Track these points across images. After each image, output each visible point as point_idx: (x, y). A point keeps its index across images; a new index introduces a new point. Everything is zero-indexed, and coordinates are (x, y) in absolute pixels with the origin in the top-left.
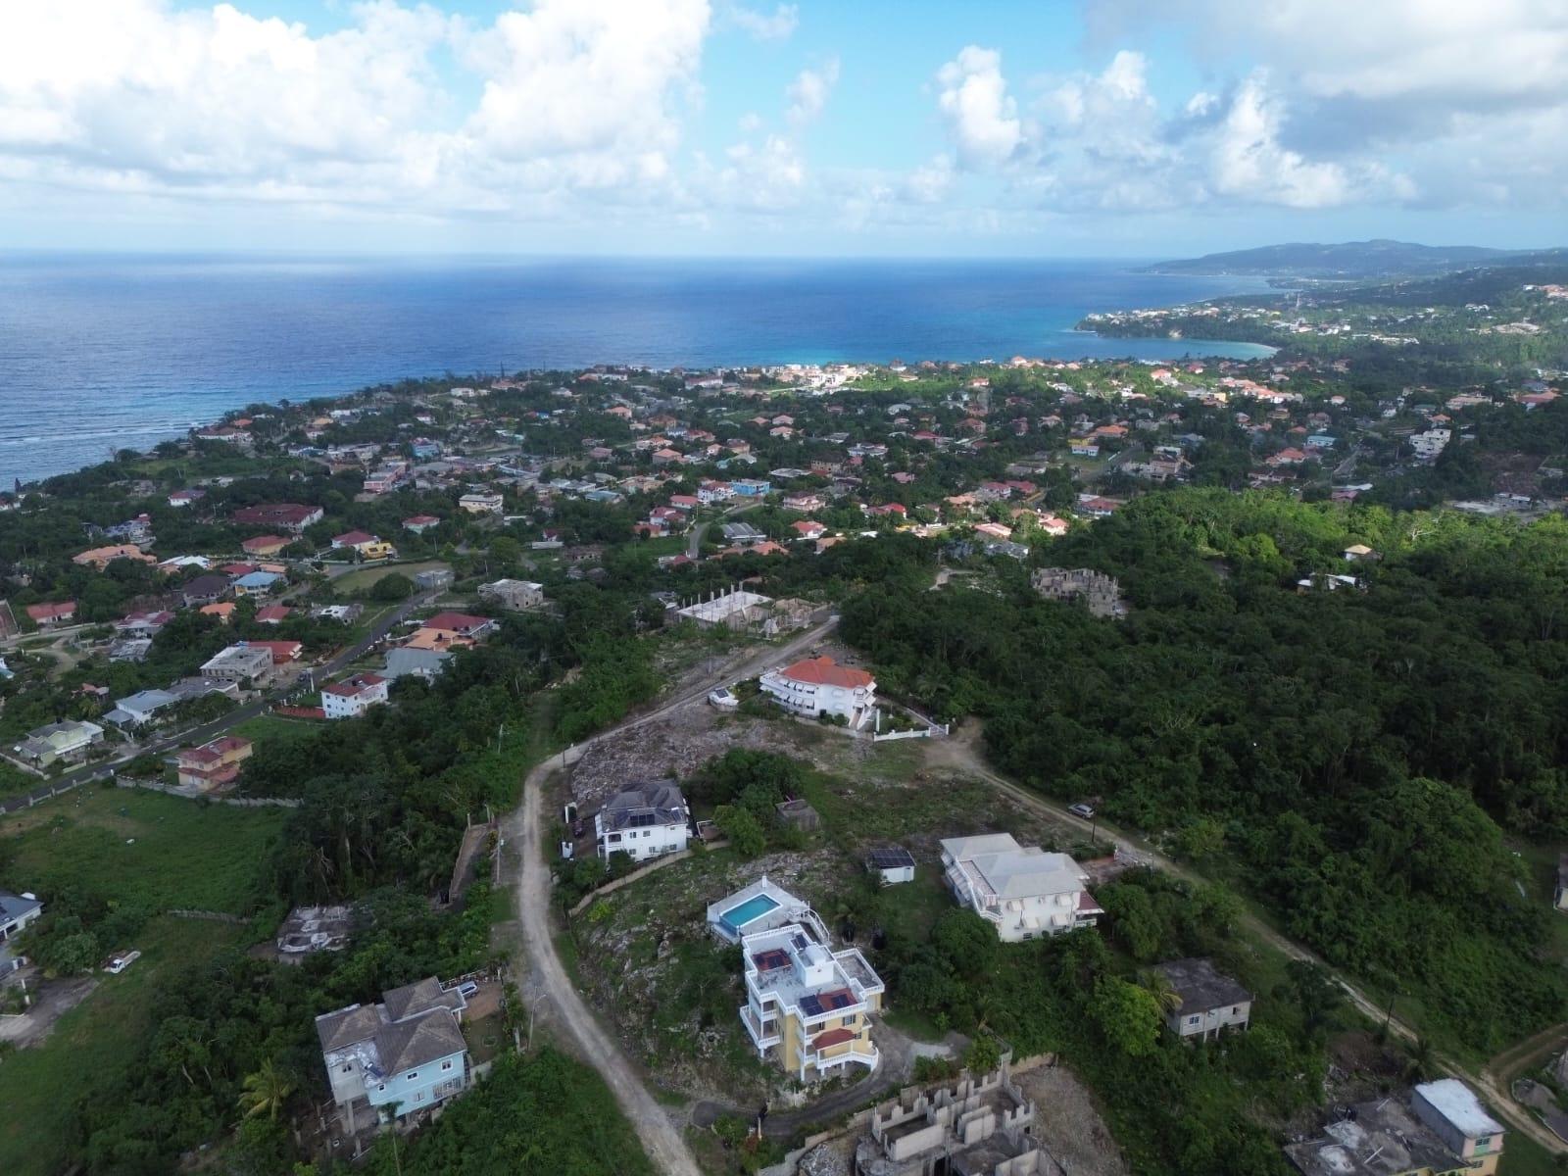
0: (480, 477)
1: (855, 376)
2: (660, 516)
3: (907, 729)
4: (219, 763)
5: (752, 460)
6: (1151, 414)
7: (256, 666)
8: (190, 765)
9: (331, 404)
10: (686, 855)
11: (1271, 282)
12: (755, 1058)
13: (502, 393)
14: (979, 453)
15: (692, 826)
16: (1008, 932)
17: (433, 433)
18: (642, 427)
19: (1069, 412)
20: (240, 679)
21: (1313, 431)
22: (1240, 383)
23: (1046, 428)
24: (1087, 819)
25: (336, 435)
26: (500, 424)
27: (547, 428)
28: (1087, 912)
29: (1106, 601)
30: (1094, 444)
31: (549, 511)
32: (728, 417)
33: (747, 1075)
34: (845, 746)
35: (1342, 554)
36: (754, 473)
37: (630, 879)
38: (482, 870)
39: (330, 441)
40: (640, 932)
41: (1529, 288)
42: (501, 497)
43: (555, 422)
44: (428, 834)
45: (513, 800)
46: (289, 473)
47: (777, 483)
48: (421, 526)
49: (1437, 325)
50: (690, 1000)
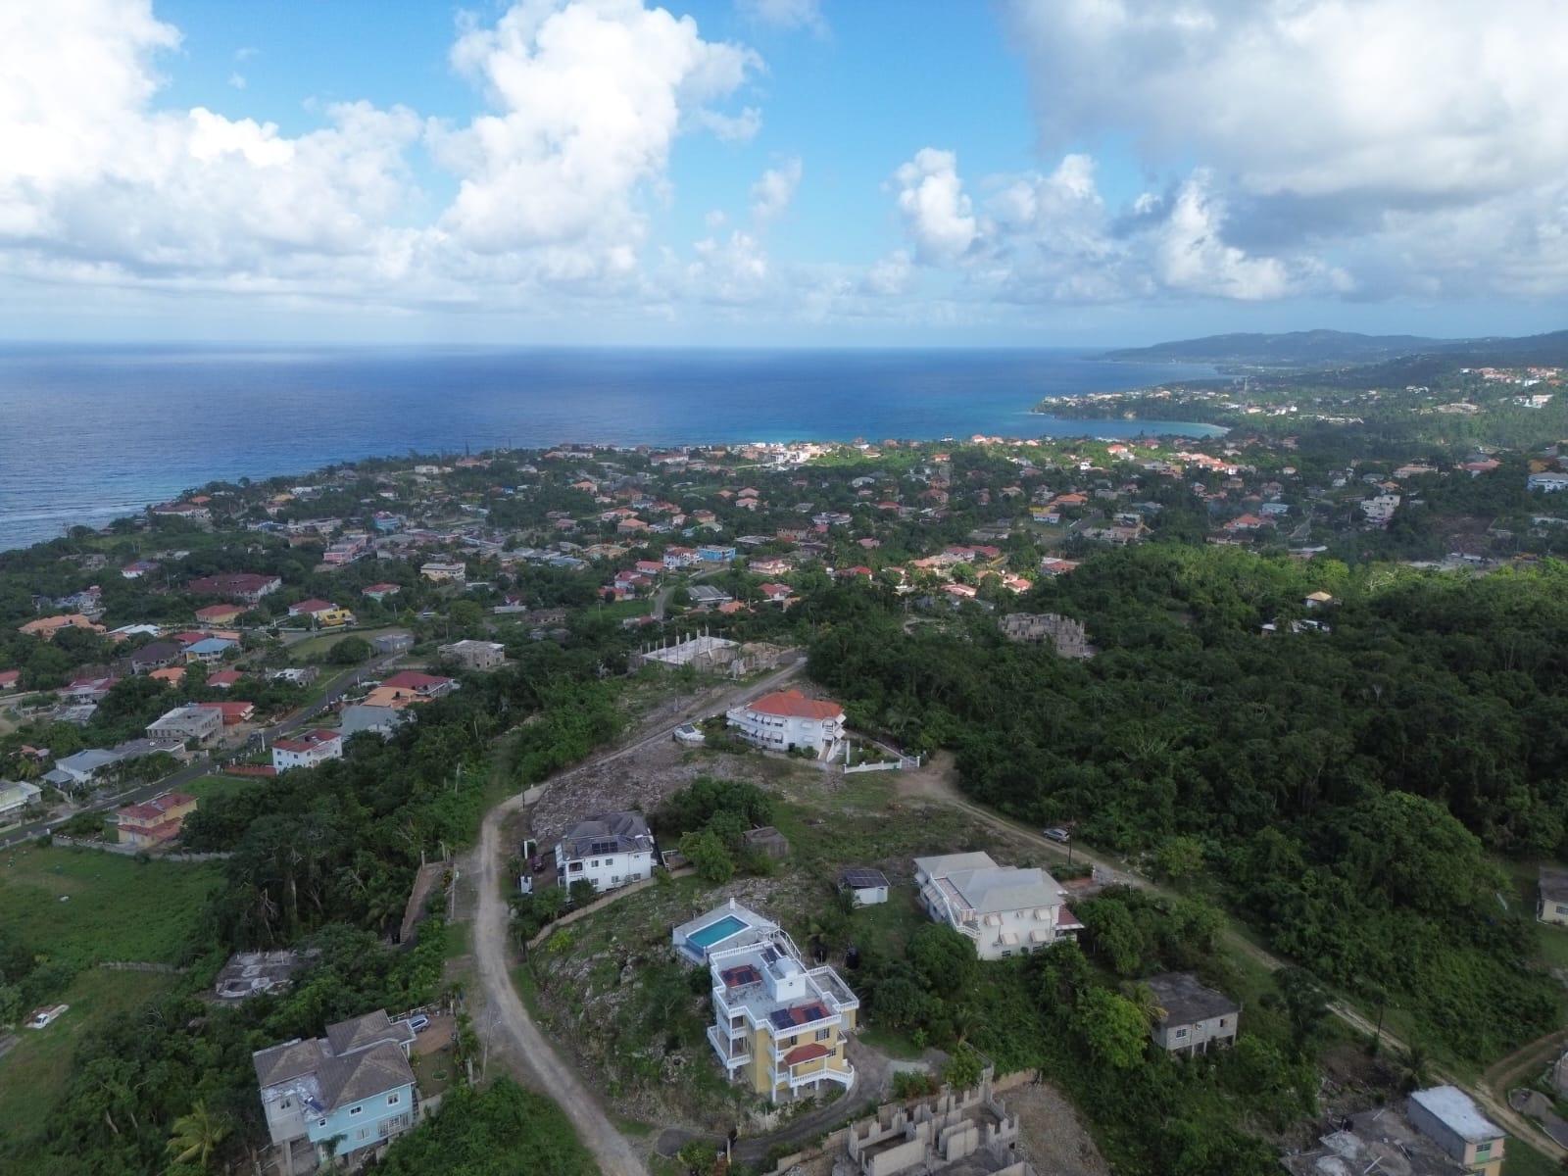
0: (443, 547)
1: (819, 452)
2: (626, 579)
3: (877, 761)
4: (161, 820)
5: (718, 528)
6: (1110, 484)
7: (205, 726)
8: (130, 822)
9: (292, 482)
10: (650, 883)
11: (1219, 369)
12: (723, 1082)
13: (466, 470)
14: (942, 520)
15: (656, 855)
16: (986, 949)
17: (396, 508)
18: (607, 500)
19: (1029, 484)
20: (187, 739)
21: (1267, 499)
22: (1195, 457)
23: (1007, 498)
24: (1063, 843)
25: (296, 510)
26: (464, 498)
27: (512, 502)
28: (1066, 927)
29: (1072, 643)
30: (1055, 511)
31: (512, 577)
32: (693, 491)
33: (715, 1099)
34: (814, 779)
35: (1304, 601)
36: (720, 541)
37: (592, 909)
38: (436, 906)
39: (291, 516)
40: (601, 959)
41: (1466, 371)
42: (463, 565)
43: (520, 497)
44: (380, 872)
45: (469, 837)
46: (247, 545)
47: (742, 549)
48: (381, 594)
49: (1380, 405)
50: (655, 1024)
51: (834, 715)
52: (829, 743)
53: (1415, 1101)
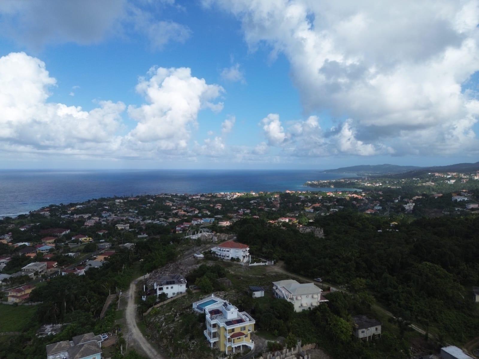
0: (122, 220)
1: (240, 195)
2: (180, 227)
3: (260, 262)
4: (23, 293)
5: (209, 213)
6: (328, 202)
7: (41, 268)
8: (13, 294)
9: (77, 204)
10: (185, 294)
11: (358, 175)
12: (209, 348)
13: (131, 201)
14: (278, 211)
15: (187, 286)
16: (297, 309)
17: (108, 211)
18: (175, 208)
19: (304, 202)
20: (35, 272)
21: (376, 205)
22: (353, 195)
23: (297, 205)
24: (320, 282)
25: (77, 212)
26: (130, 208)
27: (145, 209)
28: (323, 301)
29: (320, 233)
30: (312, 209)
31: (144, 227)
32: (201, 205)
33: (206, 353)
34: (240, 267)
35: (390, 224)
36: (209, 217)
37: (166, 302)
38: (114, 305)
39: (75, 213)
40: (168, 315)
41: (430, 174)
42: (129, 225)
43: (148, 208)
44: (95, 297)
45: (126, 287)
46: (60, 221)
47: (216, 219)
48: (102, 233)
49: (405, 183)
50: (186, 331)
51: (246, 248)
52: (244, 257)
53: (443, 350)
